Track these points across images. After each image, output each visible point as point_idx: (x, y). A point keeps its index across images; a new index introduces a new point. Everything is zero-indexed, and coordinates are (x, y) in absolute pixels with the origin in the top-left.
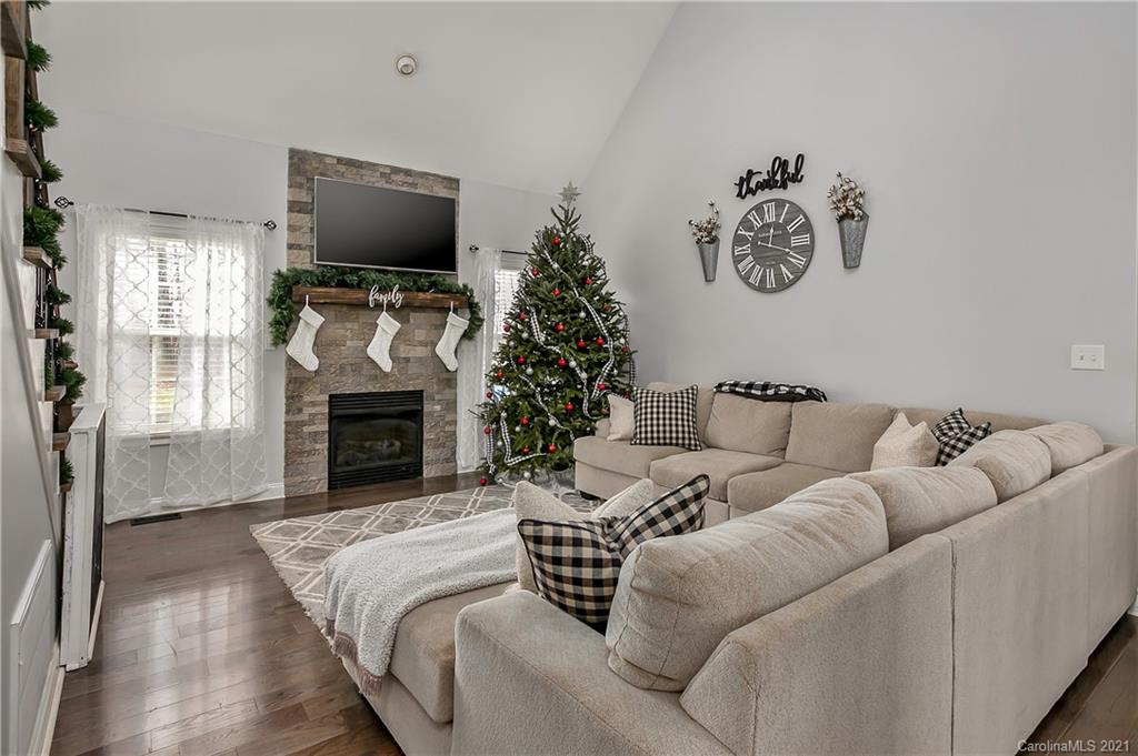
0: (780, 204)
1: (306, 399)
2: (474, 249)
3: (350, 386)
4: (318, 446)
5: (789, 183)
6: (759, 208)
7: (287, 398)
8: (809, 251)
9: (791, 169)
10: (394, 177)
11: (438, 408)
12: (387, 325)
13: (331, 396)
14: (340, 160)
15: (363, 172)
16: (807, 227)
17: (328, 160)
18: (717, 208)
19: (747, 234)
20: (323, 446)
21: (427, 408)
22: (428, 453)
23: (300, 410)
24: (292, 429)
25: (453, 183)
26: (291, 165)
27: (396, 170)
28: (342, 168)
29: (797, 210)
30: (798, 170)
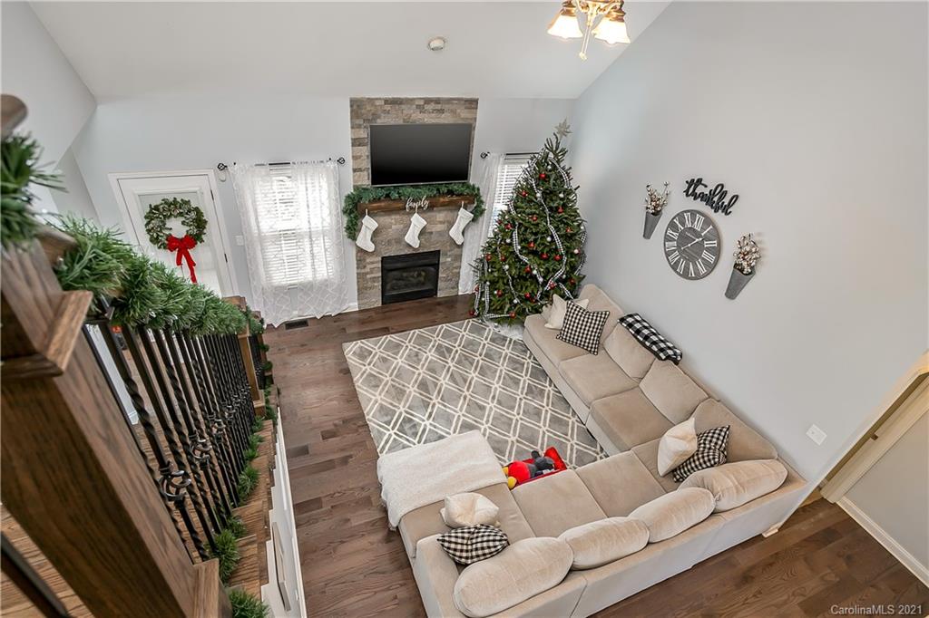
0: (708, 221)
1: (368, 260)
2: (484, 156)
3: (394, 251)
4: (376, 284)
5: (720, 211)
6: (693, 213)
7: (357, 261)
8: (711, 267)
9: (726, 201)
10: (427, 107)
11: (449, 259)
12: (418, 222)
13: (383, 258)
14: (387, 101)
15: (403, 107)
16: (717, 252)
17: (378, 103)
18: (669, 189)
19: (680, 225)
20: (378, 284)
21: (442, 260)
22: (441, 284)
23: (365, 267)
24: (361, 277)
25: (472, 104)
26: (352, 112)
27: (428, 101)
28: (388, 107)
29: (716, 234)
30: (730, 205)
